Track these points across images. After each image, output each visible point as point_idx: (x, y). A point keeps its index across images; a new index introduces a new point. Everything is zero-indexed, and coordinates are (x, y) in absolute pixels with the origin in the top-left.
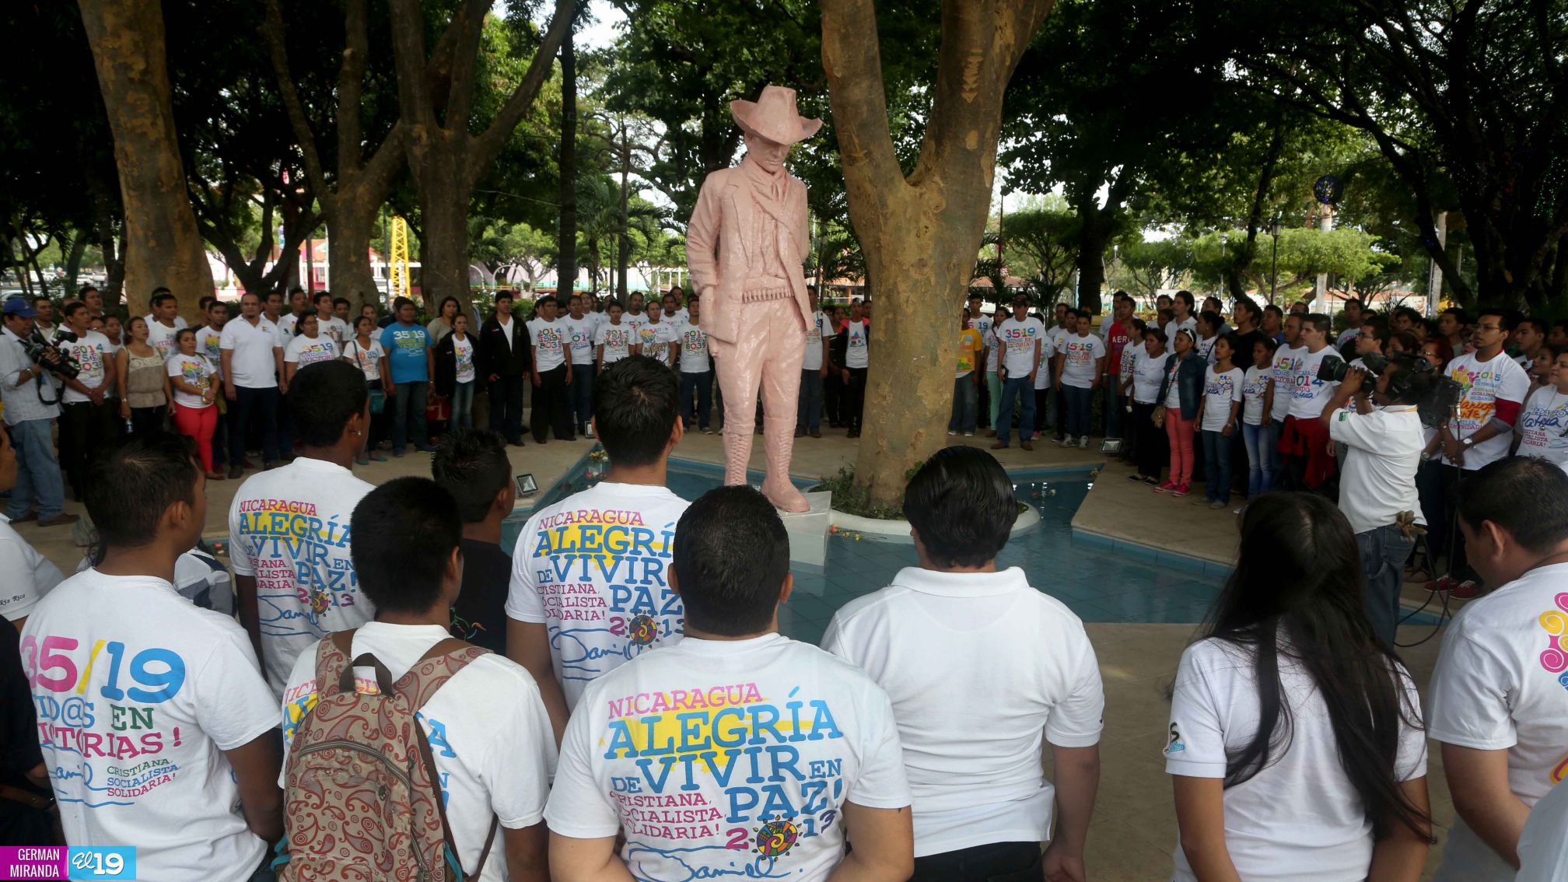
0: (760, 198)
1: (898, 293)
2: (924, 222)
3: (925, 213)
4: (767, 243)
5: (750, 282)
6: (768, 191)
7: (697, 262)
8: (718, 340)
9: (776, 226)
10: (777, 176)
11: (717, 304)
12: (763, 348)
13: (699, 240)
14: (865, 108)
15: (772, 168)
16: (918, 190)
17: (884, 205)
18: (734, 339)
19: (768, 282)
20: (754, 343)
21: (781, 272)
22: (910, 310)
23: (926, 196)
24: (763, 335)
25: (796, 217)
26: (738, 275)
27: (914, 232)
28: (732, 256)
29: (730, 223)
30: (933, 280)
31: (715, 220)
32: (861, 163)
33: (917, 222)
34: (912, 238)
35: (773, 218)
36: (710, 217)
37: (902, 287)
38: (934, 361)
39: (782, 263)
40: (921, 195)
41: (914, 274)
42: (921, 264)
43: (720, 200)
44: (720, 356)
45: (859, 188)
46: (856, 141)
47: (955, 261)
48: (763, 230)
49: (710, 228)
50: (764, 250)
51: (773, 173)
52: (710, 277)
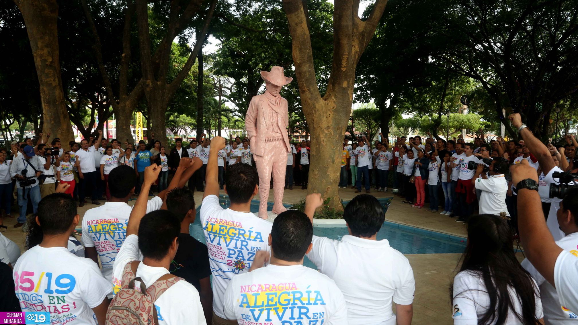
0: (271, 105)
1: (320, 138)
2: (329, 113)
3: (329, 110)
4: (274, 121)
5: (268, 135)
6: (274, 103)
7: (249, 128)
8: (257, 155)
9: (277, 115)
10: (277, 97)
11: (256, 142)
12: (273, 158)
13: (249, 120)
14: (308, 74)
15: (275, 95)
16: (326, 102)
17: (315, 107)
18: (263, 155)
19: (274, 134)
20: (270, 156)
21: (279, 131)
22: (324, 144)
23: (329, 104)
24: (273, 153)
25: (284, 112)
26: (264, 132)
27: (325, 117)
28: (261, 126)
29: (260, 114)
30: (332, 133)
31: (255, 113)
32: (307, 93)
33: (326, 113)
34: (325, 119)
35: (276, 112)
36: (253, 112)
37: (321, 136)
38: (333, 162)
39: (279, 128)
40: (328, 103)
41: (326, 131)
42: (328, 127)
43: (257, 106)
44: (257, 161)
45: (306, 101)
46: (305, 85)
47: (340, 126)
48: (272, 116)
49: (253, 116)
50: (273, 123)
51: (276, 96)
52: (254, 133)
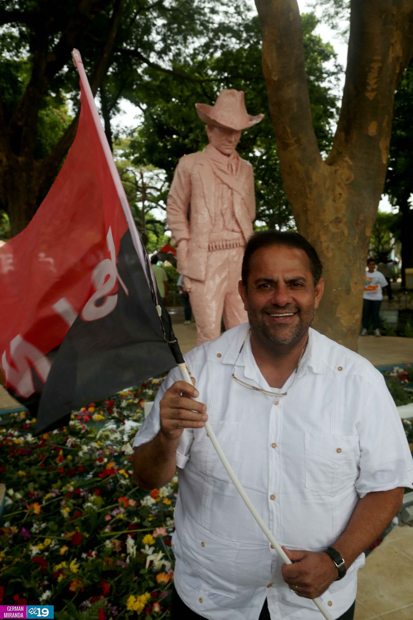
0: (219, 173)
1: (321, 243)
2: (338, 190)
3: (339, 184)
4: (225, 206)
5: (214, 236)
6: (225, 168)
7: (174, 223)
8: (192, 280)
9: (232, 194)
10: (232, 156)
12: (225, 284)
13: (175, 207)
14: (295, 105)
15: (228, 151)
16: (333, 168)
17: (309, 178)
18: (203, 278)
19: (226, 235)
20: (218, 280)
21: (236, 228)
22: (330, 255)
23: (340, 172)
24: (224, 275)
25: (246, 187)
26: (205, 230)
27: (331, 198)
28: (200, 216)
29: (197, 191)
30: (346, 232)
31: (186, 191)
32: (293, 148)
33: (333, 191)
34: (330, 202)
35: (230, 188)
36: (183, 189)
37: (323, 238)
38: (348, 291)
39: (237, 221)
40: (336, 171)
41: (333, 229)
42: (337, 221)
43: (190, 176)
44: (192, 290)
45: (290, 167)
46: (289, 130)
47: (361, 218)
48: (222, 197)
49: (183, 197)
50: (224, 212)
51: (228, 155)
52: (184, 234)
